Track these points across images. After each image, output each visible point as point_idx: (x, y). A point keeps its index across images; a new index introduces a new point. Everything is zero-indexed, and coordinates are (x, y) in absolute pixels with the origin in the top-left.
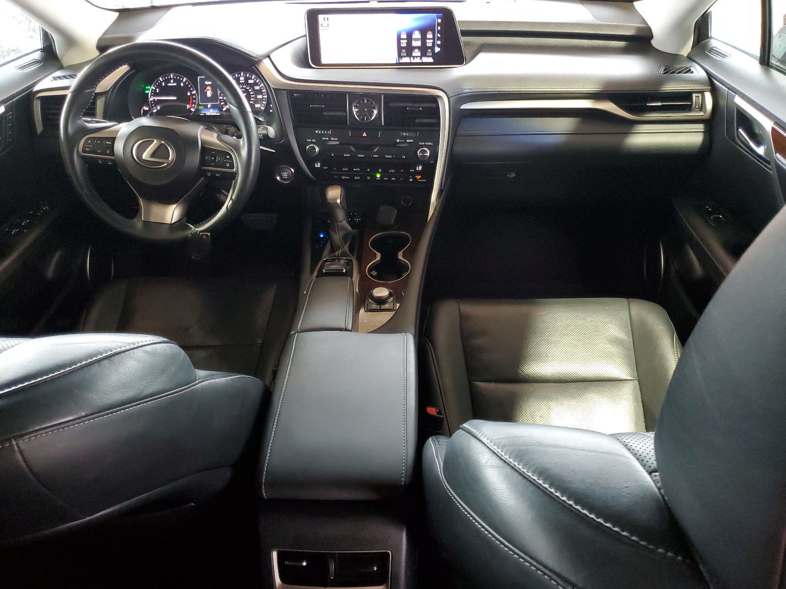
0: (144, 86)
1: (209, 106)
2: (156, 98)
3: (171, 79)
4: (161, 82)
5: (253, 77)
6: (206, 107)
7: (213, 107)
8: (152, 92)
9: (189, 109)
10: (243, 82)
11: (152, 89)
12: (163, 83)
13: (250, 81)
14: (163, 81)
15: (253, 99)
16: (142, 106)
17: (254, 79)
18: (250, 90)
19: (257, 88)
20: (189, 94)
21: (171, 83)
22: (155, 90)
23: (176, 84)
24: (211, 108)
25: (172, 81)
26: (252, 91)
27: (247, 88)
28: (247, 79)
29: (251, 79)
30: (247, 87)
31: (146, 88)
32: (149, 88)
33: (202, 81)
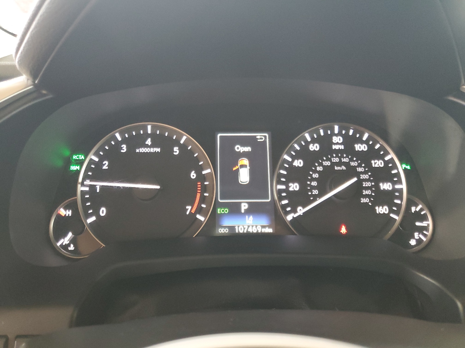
0: (67, 153)
1: (244, 207)
2: (99, 184)
3: (147, 135)
4: (118, 144)
5: (365, 137)
6: (235, 210)
7: (253, 210)
8: (88, 169)
9: (193, 215)
10: (342, 147)
11: (91, 161)
12: (124, 147)
13: (360, 147)
14: (124, 141)
15: (368, 192)
16: (56, 206)
17: (366, 142)
18: (360, 170)
19: (378, 164)
20: (193, 175)
21: (147, 146)
22: (99, 164)
23: (158, 150)
24: (248, 212)
25: (149, 142)
26: (365, 173)
27: (352, 164)
28: (349, 142)
29: (360, 141)
30: (351, 160)
31: (75, 157)
32: (82, 157)
33: (228, 144)
